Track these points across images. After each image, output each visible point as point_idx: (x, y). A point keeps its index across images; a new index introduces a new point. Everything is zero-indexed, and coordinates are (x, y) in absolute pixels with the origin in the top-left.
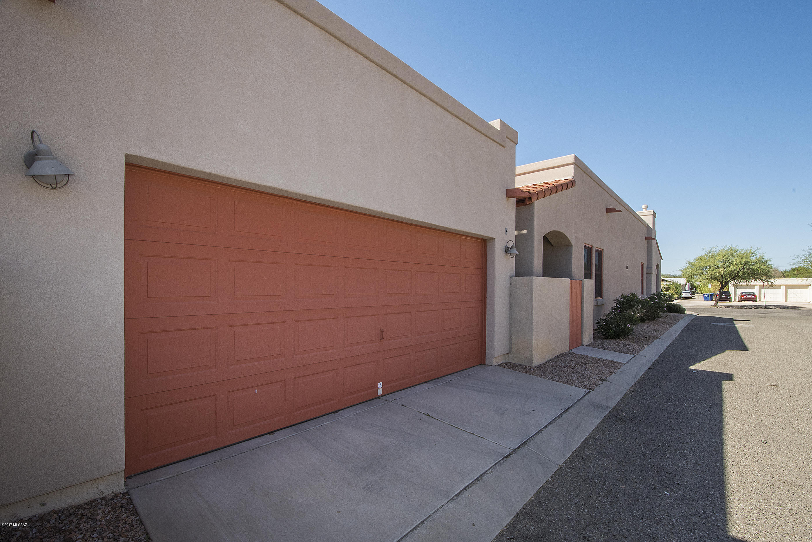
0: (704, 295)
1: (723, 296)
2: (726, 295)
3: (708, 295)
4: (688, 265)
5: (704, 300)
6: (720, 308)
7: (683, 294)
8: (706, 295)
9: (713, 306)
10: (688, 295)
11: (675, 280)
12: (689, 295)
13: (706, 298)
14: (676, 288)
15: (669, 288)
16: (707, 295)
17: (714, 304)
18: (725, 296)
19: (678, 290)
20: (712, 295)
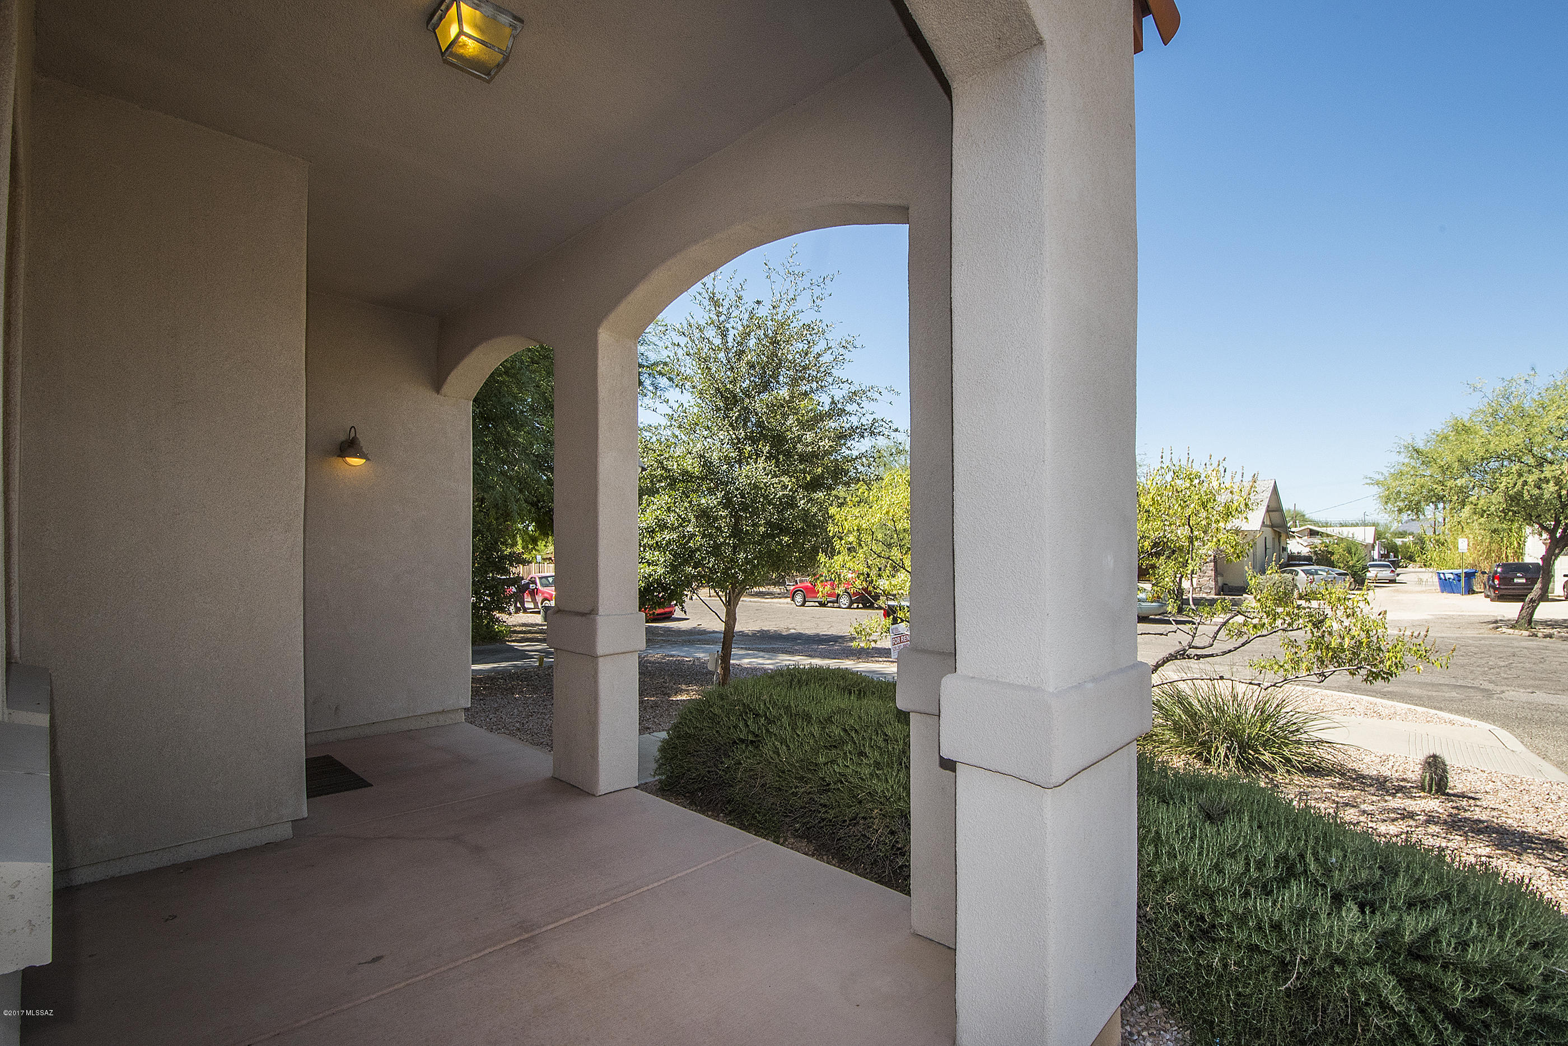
0: (1442, 575)
1: (1516, 580)
2: (1529, 576)
3: (1458, 575)
4: (1403, 458)
5: (1443, 592)
6: (1545, 636)
7: (1370, 569)
8: (1447, 576)
9: (1513, 627)
10: (1384, 572)
11: (1346, 532)
12: (1386, 573)
13: (1447, 585)
14: (1350, 553)
15: (1330, 552)
16: (1452, 576)
17: (1516, 617)
18: (1524, 581)
19: (1355, 559)
20: (1470, 576)
